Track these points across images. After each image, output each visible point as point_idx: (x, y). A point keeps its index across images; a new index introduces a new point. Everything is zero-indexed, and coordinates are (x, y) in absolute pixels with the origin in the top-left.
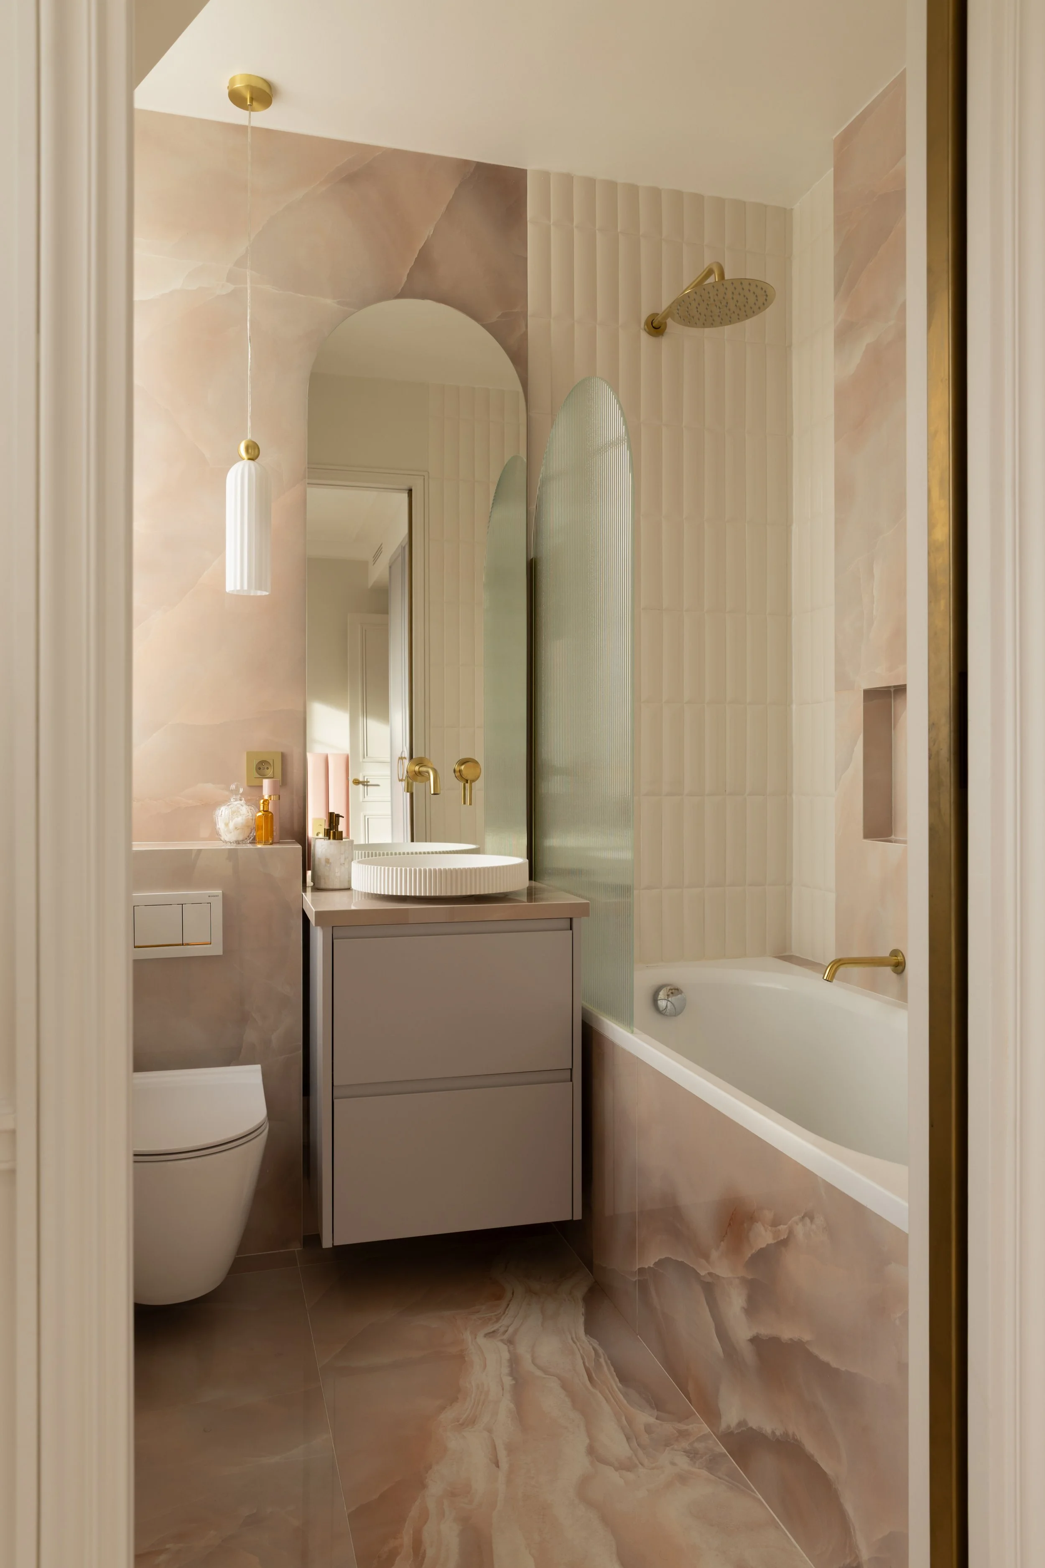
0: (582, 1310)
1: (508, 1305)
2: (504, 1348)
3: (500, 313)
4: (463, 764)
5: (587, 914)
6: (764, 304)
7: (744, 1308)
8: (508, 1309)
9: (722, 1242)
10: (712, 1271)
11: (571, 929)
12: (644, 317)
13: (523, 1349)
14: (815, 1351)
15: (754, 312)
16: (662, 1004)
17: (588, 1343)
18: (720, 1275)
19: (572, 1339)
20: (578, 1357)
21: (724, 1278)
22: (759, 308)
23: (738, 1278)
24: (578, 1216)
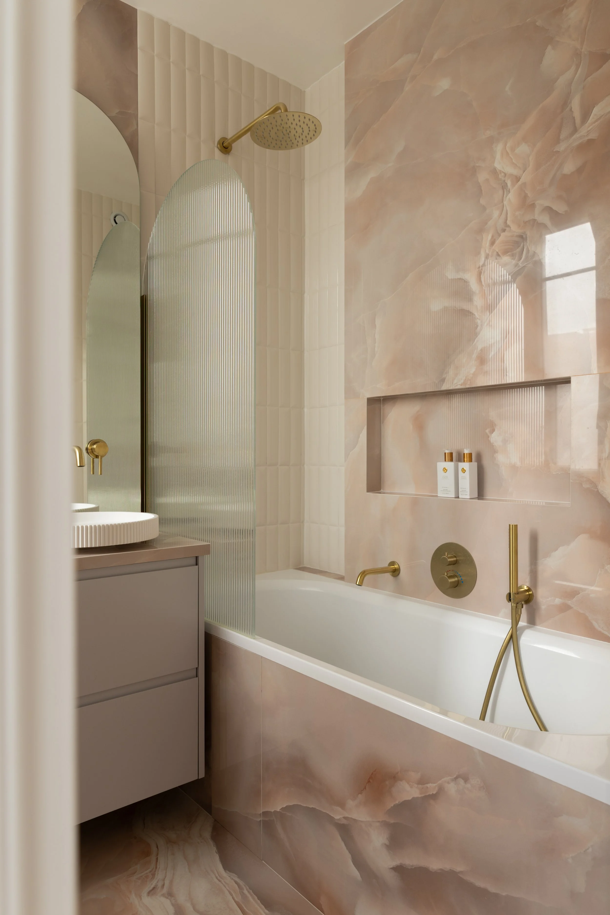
0: (215, 849)
1: (157, 859)
2: (167, 903)
3: (117, 111)
4: (94, 444)
5: (208, 552)
6: (314, 135)
7: (385, 844)
8: (158, 863)
9: (360, 794)
10: (347, 815)
11: (197, 564)
12: (217, 139)
13: (182, 898)
14: (470, 878)
15: (307, 141)
17: (230, 878)
18: (357, 819)
19: (217, 878)
20: (227, 893)
21: (362, 821)
22: (311, 138)
23: (379, 822)
24: (202, 775)
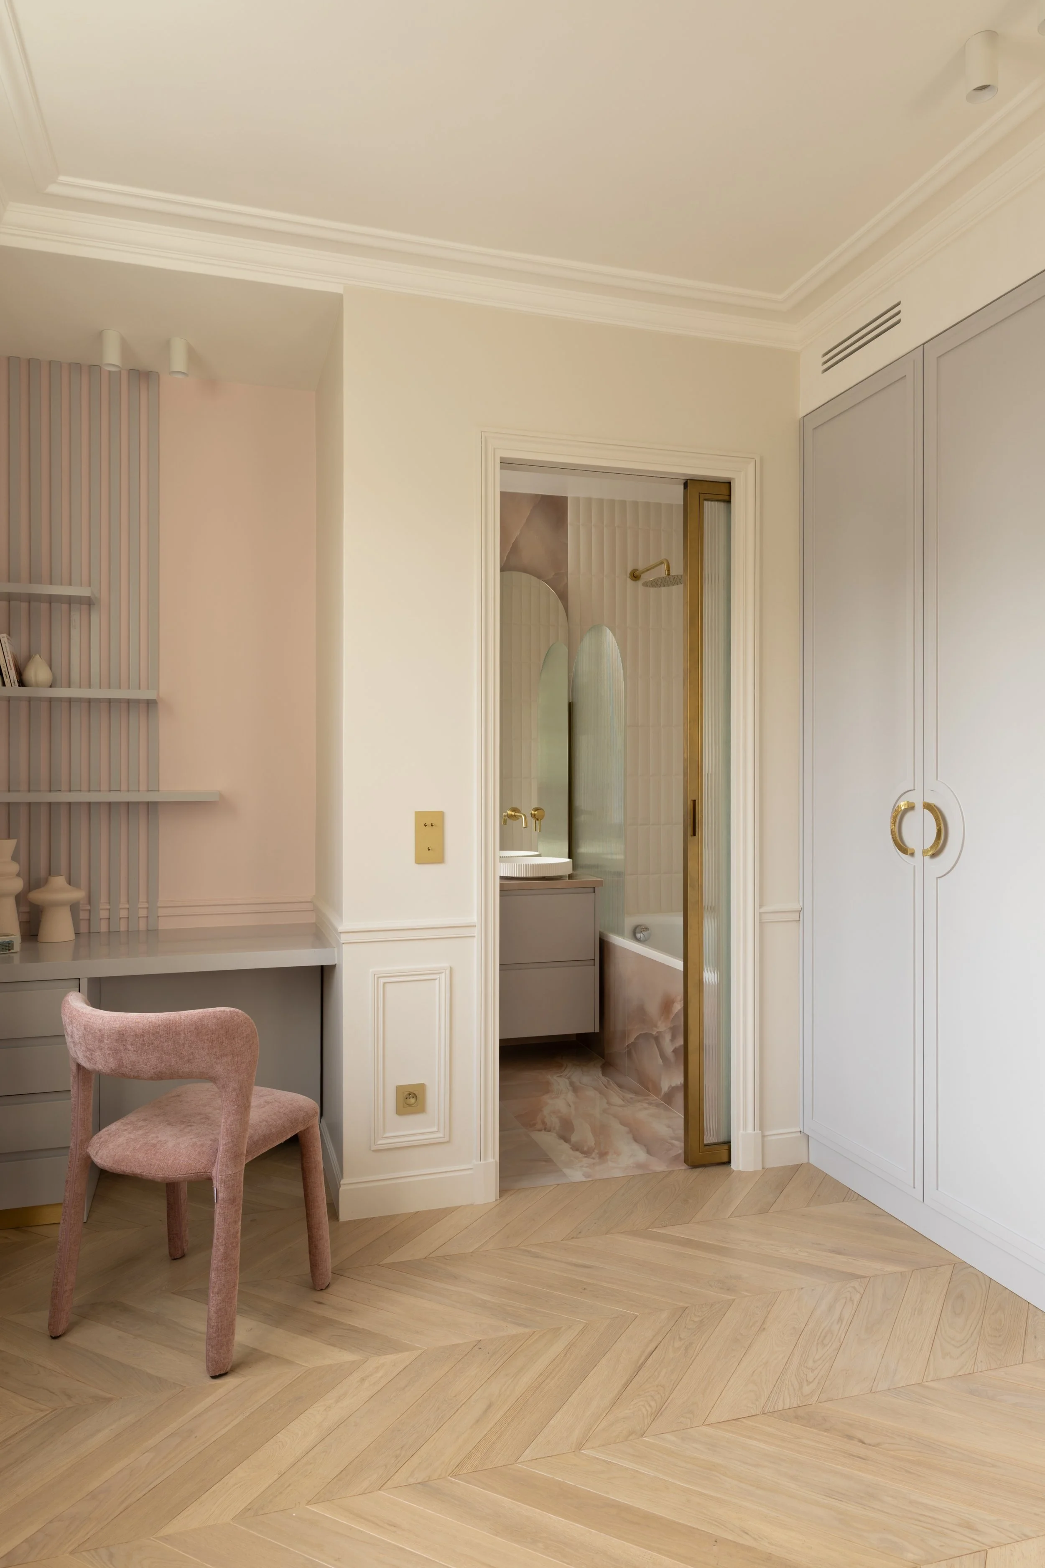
0: (600, 1070)
2: (566, 1080)
3: (553, 574)
4: (536, 811)
5: (602, 886)
9: (662, 1017)
10: (657, 1030)
11: (594, 893)
12: (629, 570)
13: (575, 1080)
16: (639, 935)
17: (604, 1078)
18: (661, 1031)
24: (597, 1030)
